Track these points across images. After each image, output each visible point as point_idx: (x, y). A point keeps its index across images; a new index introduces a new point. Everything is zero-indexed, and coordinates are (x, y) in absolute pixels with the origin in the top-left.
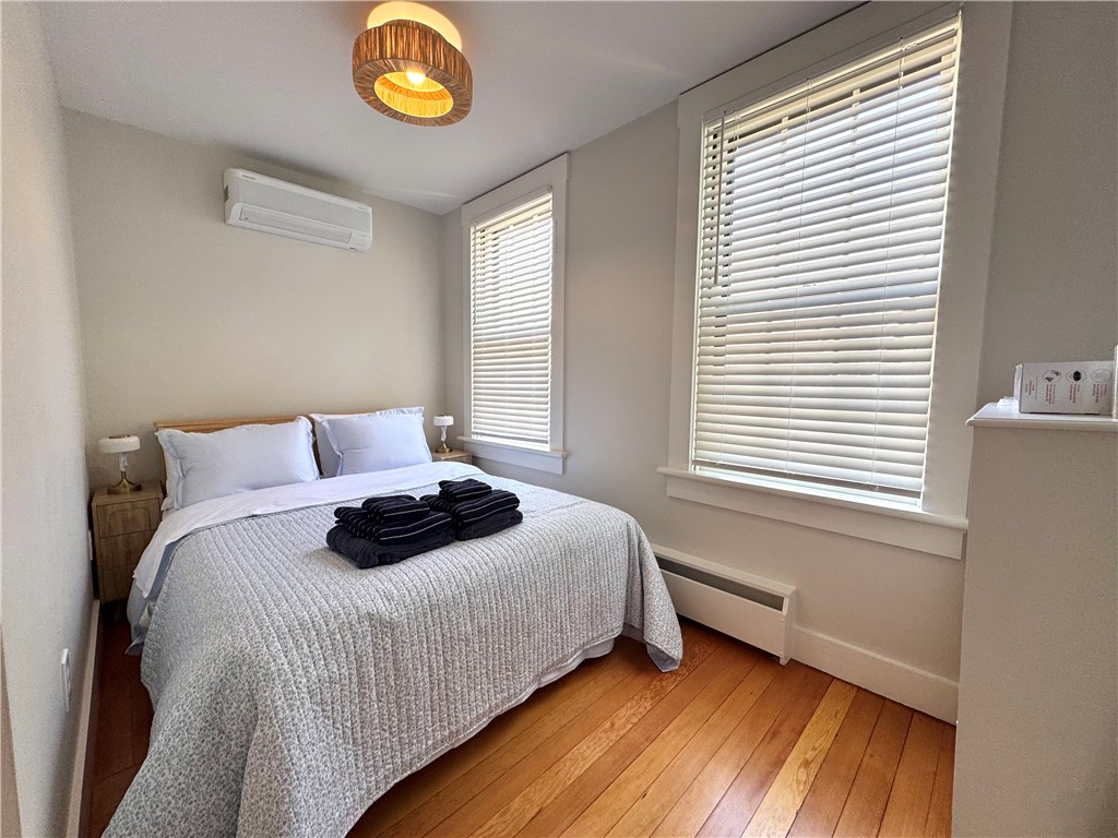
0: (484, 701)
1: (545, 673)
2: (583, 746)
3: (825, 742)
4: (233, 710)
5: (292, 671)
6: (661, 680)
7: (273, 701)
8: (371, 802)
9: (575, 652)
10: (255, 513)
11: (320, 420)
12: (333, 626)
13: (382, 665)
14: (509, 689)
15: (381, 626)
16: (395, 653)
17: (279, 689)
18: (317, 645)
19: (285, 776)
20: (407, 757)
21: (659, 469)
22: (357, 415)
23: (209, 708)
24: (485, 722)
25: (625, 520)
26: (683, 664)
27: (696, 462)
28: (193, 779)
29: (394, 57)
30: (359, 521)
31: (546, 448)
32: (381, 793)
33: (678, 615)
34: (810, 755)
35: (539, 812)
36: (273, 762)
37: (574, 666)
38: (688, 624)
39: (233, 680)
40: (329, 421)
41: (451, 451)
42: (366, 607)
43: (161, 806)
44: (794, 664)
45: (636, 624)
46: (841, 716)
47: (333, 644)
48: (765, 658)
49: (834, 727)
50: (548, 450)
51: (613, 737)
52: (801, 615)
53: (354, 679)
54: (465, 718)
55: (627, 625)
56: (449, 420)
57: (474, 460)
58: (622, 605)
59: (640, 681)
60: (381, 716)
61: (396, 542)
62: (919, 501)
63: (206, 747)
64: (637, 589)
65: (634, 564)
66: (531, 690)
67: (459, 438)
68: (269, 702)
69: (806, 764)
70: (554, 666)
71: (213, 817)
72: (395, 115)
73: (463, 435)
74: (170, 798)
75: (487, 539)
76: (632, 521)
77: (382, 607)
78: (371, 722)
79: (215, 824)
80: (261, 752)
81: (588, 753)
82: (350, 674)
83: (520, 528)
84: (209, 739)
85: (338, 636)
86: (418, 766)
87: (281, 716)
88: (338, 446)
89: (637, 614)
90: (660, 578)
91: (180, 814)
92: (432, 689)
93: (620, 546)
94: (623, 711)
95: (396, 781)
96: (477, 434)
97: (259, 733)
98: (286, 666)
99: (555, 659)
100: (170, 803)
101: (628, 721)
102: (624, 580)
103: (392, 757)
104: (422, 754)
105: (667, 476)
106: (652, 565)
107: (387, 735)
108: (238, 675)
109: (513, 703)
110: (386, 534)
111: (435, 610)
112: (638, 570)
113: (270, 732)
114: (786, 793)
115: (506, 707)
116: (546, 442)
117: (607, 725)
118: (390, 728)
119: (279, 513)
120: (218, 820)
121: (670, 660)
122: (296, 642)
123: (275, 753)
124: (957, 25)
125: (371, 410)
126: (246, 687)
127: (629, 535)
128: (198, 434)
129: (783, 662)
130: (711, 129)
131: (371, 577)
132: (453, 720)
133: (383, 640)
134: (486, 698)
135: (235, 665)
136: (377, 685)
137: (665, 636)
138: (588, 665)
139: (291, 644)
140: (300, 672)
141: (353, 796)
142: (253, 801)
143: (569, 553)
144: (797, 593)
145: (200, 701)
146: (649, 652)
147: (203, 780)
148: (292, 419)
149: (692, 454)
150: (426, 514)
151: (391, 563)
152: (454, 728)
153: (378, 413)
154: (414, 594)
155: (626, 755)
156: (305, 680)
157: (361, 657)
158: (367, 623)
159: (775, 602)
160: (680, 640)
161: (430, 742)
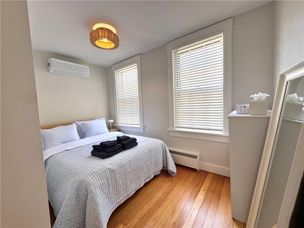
0: (134, 187)
1: (146, 179)
2: (157, 194)
3: (208, 185)
4: (82, 193)
5: (95, 182)
6: (172, 178)
7: (92, 189)
8: (113, 211)
9: (153, 174)
10: (67, 149)
11: (78, 124)
12: (101, 172)
13: (112, 180)
14: (139, 183)
15: (112, 171)
16: (115, 177)
17: (92, 186)
18: (99, 176)
19: (97, 205)
20: (119, 201)
21: (168, 129)
22: (88, 121)
23: (76, 193)
24: (135, 191)
25: (161, 142)
26: (177, 174)
27: (176, 127)
28: (75, 209)
29: (102, 37)
30: (100, 148)
31: (139, 126)
32: (114, 209)
33: (175, 163)
34: (205, 188)
35: (150, 208)
36: (94, 202)
37: (152, 177)
38: (177, 165)
39: (81, 186)
40: (81, 123)
41: (113, 129)
42: (108, 167)
43: (68, 216)
44: (200, 170)
45: (166, 166)
46: (211, 180)
47: (102, 176)
48: (194, 170)
49: (209, 182)
50: (139, 127)
51: (163, 191)
52: (201, 159)
53: (107, 183)
54: (130, 191)
55: (163, 167)
56: (112, 121)
57: (119, 131)
58: (162, 162)
59: (168, 179)
60: (113, 191)
61: (111, 152)
62: (223, 132)
63: (77, 202)
64: (165, 158)
65: (164, 152)
66: (144, 183)
67: (115, 125)
68: (91, 189)
69: (205, 190)
70: (148, 178)
71: (80, 218)
72: (99, 48)
73: (116, 124)
74: (70, 214)
75: (131, 149)
76: (163, 142)
77: (112, 167)
78: (111, 193)
79: (80, 219)
80: (91, 200)
81: (159, 195)
82: (106, 182)
83: (138, 146)
84: (77, 200)
85: (103, 174)
86: (122, 202)
87: (94, 192)
88: (84, 130)
89: (165, 164)
90: (170, 155)
91: (73, 217)
92: (123, 185)
93: (161, 148)
94: (165, 186)
95: (117, 206)
96: (120, 124)
97: (89, 196)
98: (93, 182)
99: (148, 176)
100: (70, 215)
101: (166, 187)
102: (162, 156)
103: (116, 201)
104: (122, 200)
105: (169, 131)
106: (168, 152)
107: (115, 196)
108: (82, 185)
109: (140, 187)
110: (108, 150)
111: (122, 166)
112: (165, 153)
113: (92, 196)
114: (201, 196)
115: (139, 187)
116: (139, 125)
117: (162, 189)
118: (115, 194)
119: (74, 149)
120: (81, 218)
121: (174, 173)
122: (94, 176)
123: (94, 200)
124: (222, 34)
125: (92, 119)
126: (85, 187)
127: (162, 145)
128: (46, 130)
129: (198, 170)
130: (174, 51)
131: (107, 160)
132: (128, 191)
133: (112, 174)
134: (134, 186)
135: (81, 182)
136: (112, 184)
137: (172, 168)
138: (156, 177)
139: (93, 177)
140: (96, 182)
141: (109, 210)
142: (90, 212)
143: (150, 151)
144: (200, 155)
145: (74, 192)
146: (169, 172)
147: (77, 209)
148: (71, 124)
149: (175, 125)
150: (116, 145)
151: (110, 157)
152: (128, 193)
153: (94, 120)
154: (117, 163)
155: (167, 194)
156: (97, 184)
157: (108, 178)
158: (108, 171)
159: (195, 157)
160: (176, 168)
161: (124, 197)
